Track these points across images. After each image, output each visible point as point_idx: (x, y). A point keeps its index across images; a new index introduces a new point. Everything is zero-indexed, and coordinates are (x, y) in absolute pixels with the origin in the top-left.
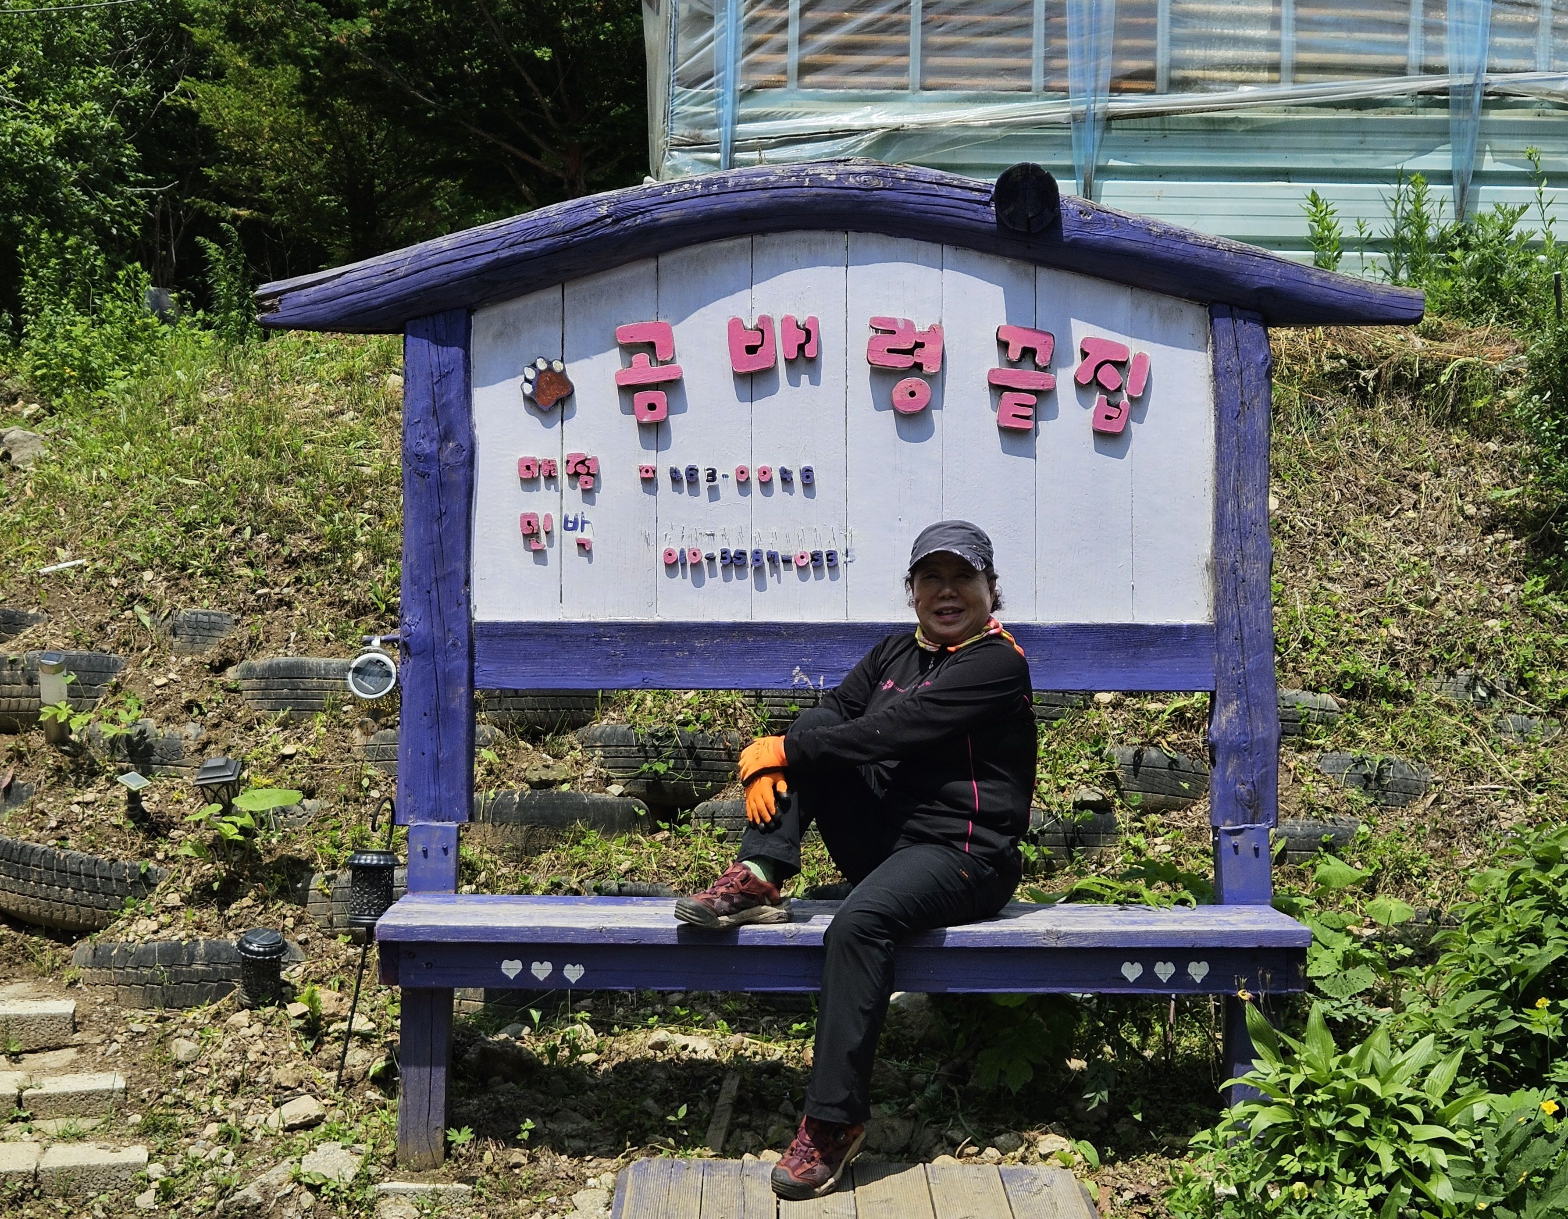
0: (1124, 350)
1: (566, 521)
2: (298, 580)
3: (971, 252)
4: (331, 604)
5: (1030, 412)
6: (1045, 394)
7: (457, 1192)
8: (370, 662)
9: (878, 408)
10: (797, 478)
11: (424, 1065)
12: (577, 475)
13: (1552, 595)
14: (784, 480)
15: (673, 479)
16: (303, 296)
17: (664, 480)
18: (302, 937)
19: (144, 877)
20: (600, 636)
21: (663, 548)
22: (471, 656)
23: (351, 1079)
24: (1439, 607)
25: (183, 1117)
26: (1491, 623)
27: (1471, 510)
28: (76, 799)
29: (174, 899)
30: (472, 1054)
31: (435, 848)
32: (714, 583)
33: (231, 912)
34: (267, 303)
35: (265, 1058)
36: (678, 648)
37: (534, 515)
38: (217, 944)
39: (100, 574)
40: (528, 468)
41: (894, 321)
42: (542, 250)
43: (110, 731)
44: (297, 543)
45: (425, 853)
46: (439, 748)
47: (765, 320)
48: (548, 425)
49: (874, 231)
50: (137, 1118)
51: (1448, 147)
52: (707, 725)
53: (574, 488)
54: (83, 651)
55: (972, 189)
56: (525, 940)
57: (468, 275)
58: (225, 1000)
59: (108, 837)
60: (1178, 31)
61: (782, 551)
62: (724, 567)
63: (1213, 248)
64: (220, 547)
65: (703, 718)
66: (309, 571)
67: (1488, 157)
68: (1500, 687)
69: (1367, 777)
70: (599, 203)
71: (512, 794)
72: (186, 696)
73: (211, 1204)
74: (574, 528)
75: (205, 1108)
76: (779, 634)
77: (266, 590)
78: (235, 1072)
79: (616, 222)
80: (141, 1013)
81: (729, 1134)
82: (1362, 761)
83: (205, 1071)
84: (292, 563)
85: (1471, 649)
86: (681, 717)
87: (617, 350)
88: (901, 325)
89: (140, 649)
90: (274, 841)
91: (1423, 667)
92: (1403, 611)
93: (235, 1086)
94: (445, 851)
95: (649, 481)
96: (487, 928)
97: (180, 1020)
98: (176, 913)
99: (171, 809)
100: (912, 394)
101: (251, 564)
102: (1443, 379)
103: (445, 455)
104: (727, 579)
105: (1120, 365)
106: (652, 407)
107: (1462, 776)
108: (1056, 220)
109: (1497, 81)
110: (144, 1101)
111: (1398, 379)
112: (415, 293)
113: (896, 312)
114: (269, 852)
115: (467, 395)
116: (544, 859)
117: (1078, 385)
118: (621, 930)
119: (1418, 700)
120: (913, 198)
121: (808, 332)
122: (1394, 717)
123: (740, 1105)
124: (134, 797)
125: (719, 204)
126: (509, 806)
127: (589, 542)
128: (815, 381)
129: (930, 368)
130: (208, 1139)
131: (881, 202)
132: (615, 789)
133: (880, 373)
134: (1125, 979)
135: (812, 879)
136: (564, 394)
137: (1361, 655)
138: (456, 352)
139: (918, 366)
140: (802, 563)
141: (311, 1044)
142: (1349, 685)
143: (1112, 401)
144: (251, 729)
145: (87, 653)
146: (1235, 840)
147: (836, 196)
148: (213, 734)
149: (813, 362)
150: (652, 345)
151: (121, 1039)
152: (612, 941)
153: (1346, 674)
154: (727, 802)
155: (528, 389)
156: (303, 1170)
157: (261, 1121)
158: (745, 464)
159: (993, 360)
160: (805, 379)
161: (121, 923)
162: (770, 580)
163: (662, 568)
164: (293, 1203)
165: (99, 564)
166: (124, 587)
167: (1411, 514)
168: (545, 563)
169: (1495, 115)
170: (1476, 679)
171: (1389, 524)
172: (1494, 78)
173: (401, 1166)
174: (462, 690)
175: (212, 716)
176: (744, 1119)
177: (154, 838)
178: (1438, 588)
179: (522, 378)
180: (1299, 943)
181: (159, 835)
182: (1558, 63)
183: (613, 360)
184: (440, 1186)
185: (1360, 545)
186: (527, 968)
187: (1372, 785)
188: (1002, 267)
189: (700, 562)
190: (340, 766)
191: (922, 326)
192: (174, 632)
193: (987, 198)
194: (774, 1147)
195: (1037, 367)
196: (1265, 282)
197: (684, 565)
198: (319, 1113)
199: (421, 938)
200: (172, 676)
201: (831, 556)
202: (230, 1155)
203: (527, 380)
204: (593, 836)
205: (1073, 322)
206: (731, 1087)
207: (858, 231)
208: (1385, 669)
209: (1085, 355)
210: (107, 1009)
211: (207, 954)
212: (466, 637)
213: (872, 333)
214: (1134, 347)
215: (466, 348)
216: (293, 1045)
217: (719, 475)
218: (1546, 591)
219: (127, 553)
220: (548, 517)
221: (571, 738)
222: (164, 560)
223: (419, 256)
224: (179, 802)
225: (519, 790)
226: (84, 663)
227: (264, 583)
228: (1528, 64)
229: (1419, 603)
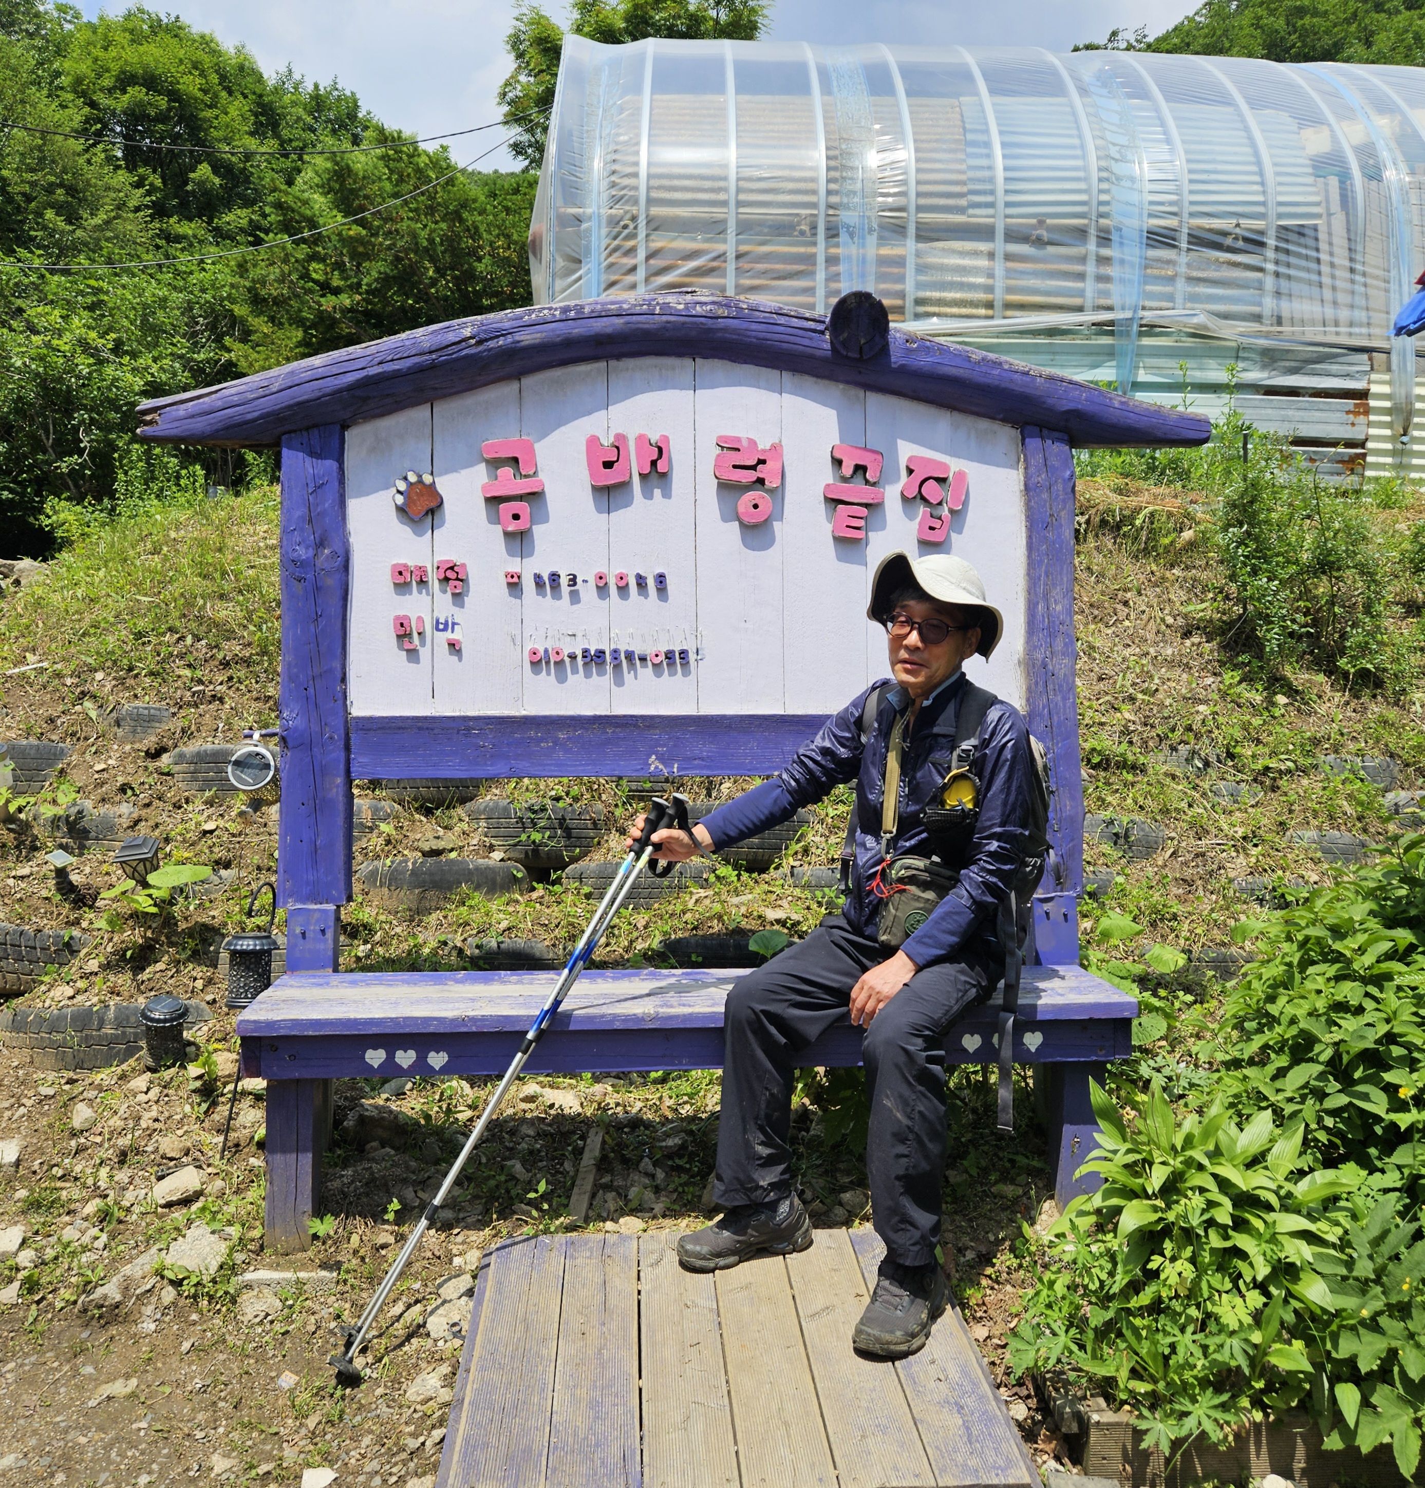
0: (946, 467)
1: (438, 622)
2: (230, 679)
3: (807, 377)
4: (257, 699)
5: (861, 523)
6: (873, 507)
7: (321, 1280)
8: (250, 755)
9: (725, 519)
10: (651, 583)
11: (290, 1152)
12: (447, 579)
13: (1244, 685)
14: (639, 585)
15: (537, 584)
16: (182, 410)
17: (528, 584)
18: (209, 997)
19: (68, 945)
20: (469, 729)
21: (528, 647)
22: (347, 748)
23: (237, 1145)
24: (1160, 695)
25: (70, 1191)
26: (1202, 708)
27: (1170, 620)
28: (13, 873)
29: (93, 965)
30: (350, 1122)
31: (313, 928)
32: (576, 680)
33: (145, 976)
34: (148, 418)
35: (157, 1125)
36: (542, 740)
37: (407, 618)
38: (127, 1008)
39: (58, 675)
40: (400, 573)
41: (738, 439)
42: (409, 368)
43: (48, 811)
44: (232, 648)
45: (304, 934)
46: (317, 835)
47: (620, 437)
48: (419, 534)
49: (721, 358)
50: (22, 1193)
51: (1114, 363)
52: (576, 799)
53: (445, 592)
54: (33, 740)
55: (807, 319)
56: (388, 1031)
57: (340, 391)
58: (132, 1061)
59: (37, 909)
60: (922, 278)
61: (638, 650)
62: (585, 664)
63: (1027, 374)
64: (164, 651)
65: (572, 793)
66: (241, 672)
67: (1141, 371)
68: (1213, 759)
69: (1116, 835)
70: (463, 326)
71: (406, 862)
72: (121, 780)
73: (73, 1298)
74: (445, 629)
75: (90, 1182)
76: (636, 726)
77: (201, 688)
78: (124, 1142)
79: (480, 342)
80: (52, 1076)
81: (593, 1196)
82: (1112, 822)
83: (98, 1139)
84: (225, 664)
85: (1189, 729)
86: (553, 793)
87: (483, 466)
88: (745, 443)
89: (86, 739)
90: (192, 908)
91: (1151, 744)
92: (1132, 699)
93: (123, 1157)
94: (323, 932)
95: (514, 585)
96: (349, 1020)
97: (87, 1082)
98: (93, 978)
99: (99, 881)
100: (756, 506)
101: (190, 666)
102: (1138, 522)
103: (321, 562)
104: (588, 675)
105: (942, 481)
106: (516, 517)
107: (1192, 833)
108: (885, 350)
109: (1149, 316)
110: (35, 1172)
111: (1104, 523)
112: (289, 407)
113: (740, 431)
114: (186, 919)
115: (342, 504)
116: (433, 918)
117: (905, 499)
118: (484, 1018)
119: (1151, 771)
120: (754, 326)
121: (660, 450)
122: (1133, 784)
123: (603, 1164)
124: (61, 873)
125: (578, 329)
126: (403, 872)
127: (458, 642)
128: (667, 494)
129: (770, 483)
130: (86, 1219)
131: (725, 330)
132: (497, 855)
133: (726, 487)
134: (965, 1050)
135: (665, 933)
136: (433, 505)
137: (1104, 735)
138: (330, 464)
139: (761, 481)
140: (657, 661)
141: (204, 1106)
142: (1096, 760)
143: (935, 513)
144: (180, 807)
145: (36, 742)
146: (1046, 907)
147: (684, 323)
148: (144, 813)
149: (664, 476)
150: (516, 460)
151: (29, 1103)
152: (474, 1029)
153: (1094, 750)
154: (593, 865)
155: (400, 500)
156: (168, 1261)
157: (141, 1197)
158: (604, 570)
159: (827, 476)
160: (657, 492)
161: (43, 988)
162: (628, 677)
163: (527, 665)
164: (154, 1299)
165: (58, 666)
166: (77, 686)
167: (1127, 623)
168: (417, 661)
169: (1146, 341)
170: (1194, 752)
171: (1109, 631)
172: (1146, 313)
173: (269, 1252)
174: (339, 780)
175: (143, 797)
176: (606, 1179)
177: (80, 908)
178: (1157, 681)
179: (394, 490)
180: (1126, 1014)
181: (85, 905)
182: (1189, 305)
183: (479, 475)
184: (302, 1275)
185: (1092, 647)
186: (391, 1056)
187: (1121, 841)
188: (836, 390)
189: (562, 661)
190: (256, 839)
191: (764, 444)
192: (118, 723)
193: (821, 327)
194: (633, 1212)
195: (867, 482)
196: (1071, 406)
197: (548, 663)
198: (198, 1187)
199: (283, 1032)
200: (110, 762)
201: (683, 654)
202: (104, 1238)
203: (399, 492)
204: (477, 898)
205: (899, 442)
206: (594, 1144)
207: (705, 357)
208: (1124, 746)
209: (910, 471)
210: (21, 1072)
211: (116, 1018)
212: (342, 732)
213: (718, 450)
214: (955, 465)
215: (340, 459)
216: (187, 1108)
217: (579, 580)
218: (1240, 682)
219: (83, 657)
220: (420, 619)
221: (460, 811)
222: (115, 662)
223: (292, 373)
224: (108, 874)
225: (413, 857)
226: (33, 752)
227: (200, 682)
228: (1170, 305)
229: (1144, 692)
